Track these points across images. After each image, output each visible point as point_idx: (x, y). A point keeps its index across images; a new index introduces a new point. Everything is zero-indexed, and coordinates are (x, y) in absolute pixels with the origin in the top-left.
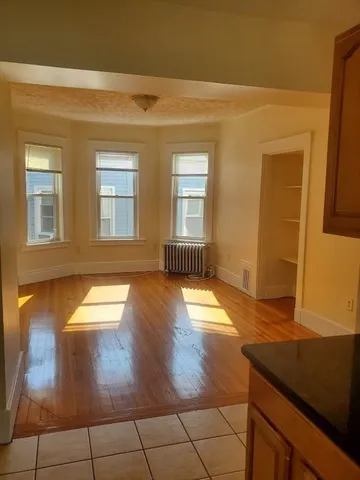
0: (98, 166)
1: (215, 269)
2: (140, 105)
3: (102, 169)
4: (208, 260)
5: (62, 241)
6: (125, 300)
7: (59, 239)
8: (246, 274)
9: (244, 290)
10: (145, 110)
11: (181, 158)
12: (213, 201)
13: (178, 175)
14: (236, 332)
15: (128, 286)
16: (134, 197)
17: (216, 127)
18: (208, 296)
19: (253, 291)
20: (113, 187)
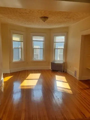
0: (33, 40)
1: (66, 70)
2: (43, 20)
3: (34, 41)
4: (64, 67)
5: (23, 60)
6: (38, 78)
7: (22, 60)
8: (76, 72)
9: (75, 77)
10: (44, 21)
11: (57, 37)
12: (66, 50)
13: (55, 42)
14: (71, 92)
15: (40, 74)
16: (43, 49)
17: (67, 28)
18: (63, 78)
19: (77, 77)
20: (39, 46)
